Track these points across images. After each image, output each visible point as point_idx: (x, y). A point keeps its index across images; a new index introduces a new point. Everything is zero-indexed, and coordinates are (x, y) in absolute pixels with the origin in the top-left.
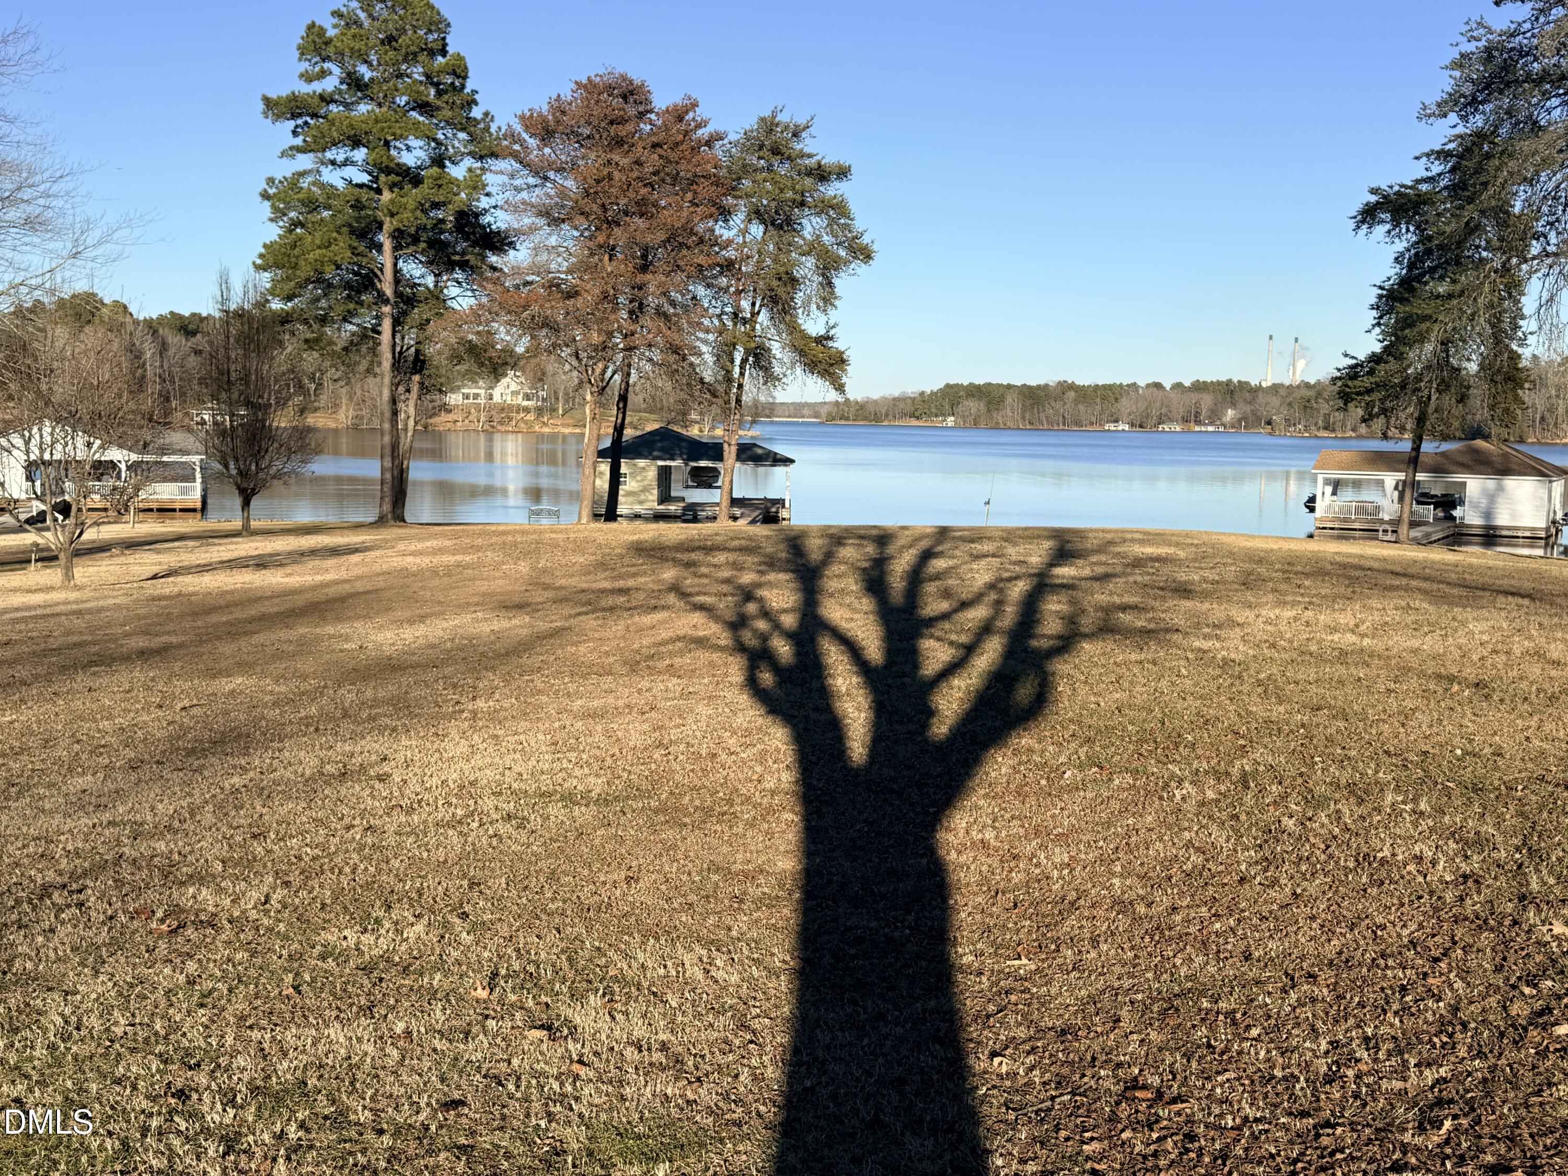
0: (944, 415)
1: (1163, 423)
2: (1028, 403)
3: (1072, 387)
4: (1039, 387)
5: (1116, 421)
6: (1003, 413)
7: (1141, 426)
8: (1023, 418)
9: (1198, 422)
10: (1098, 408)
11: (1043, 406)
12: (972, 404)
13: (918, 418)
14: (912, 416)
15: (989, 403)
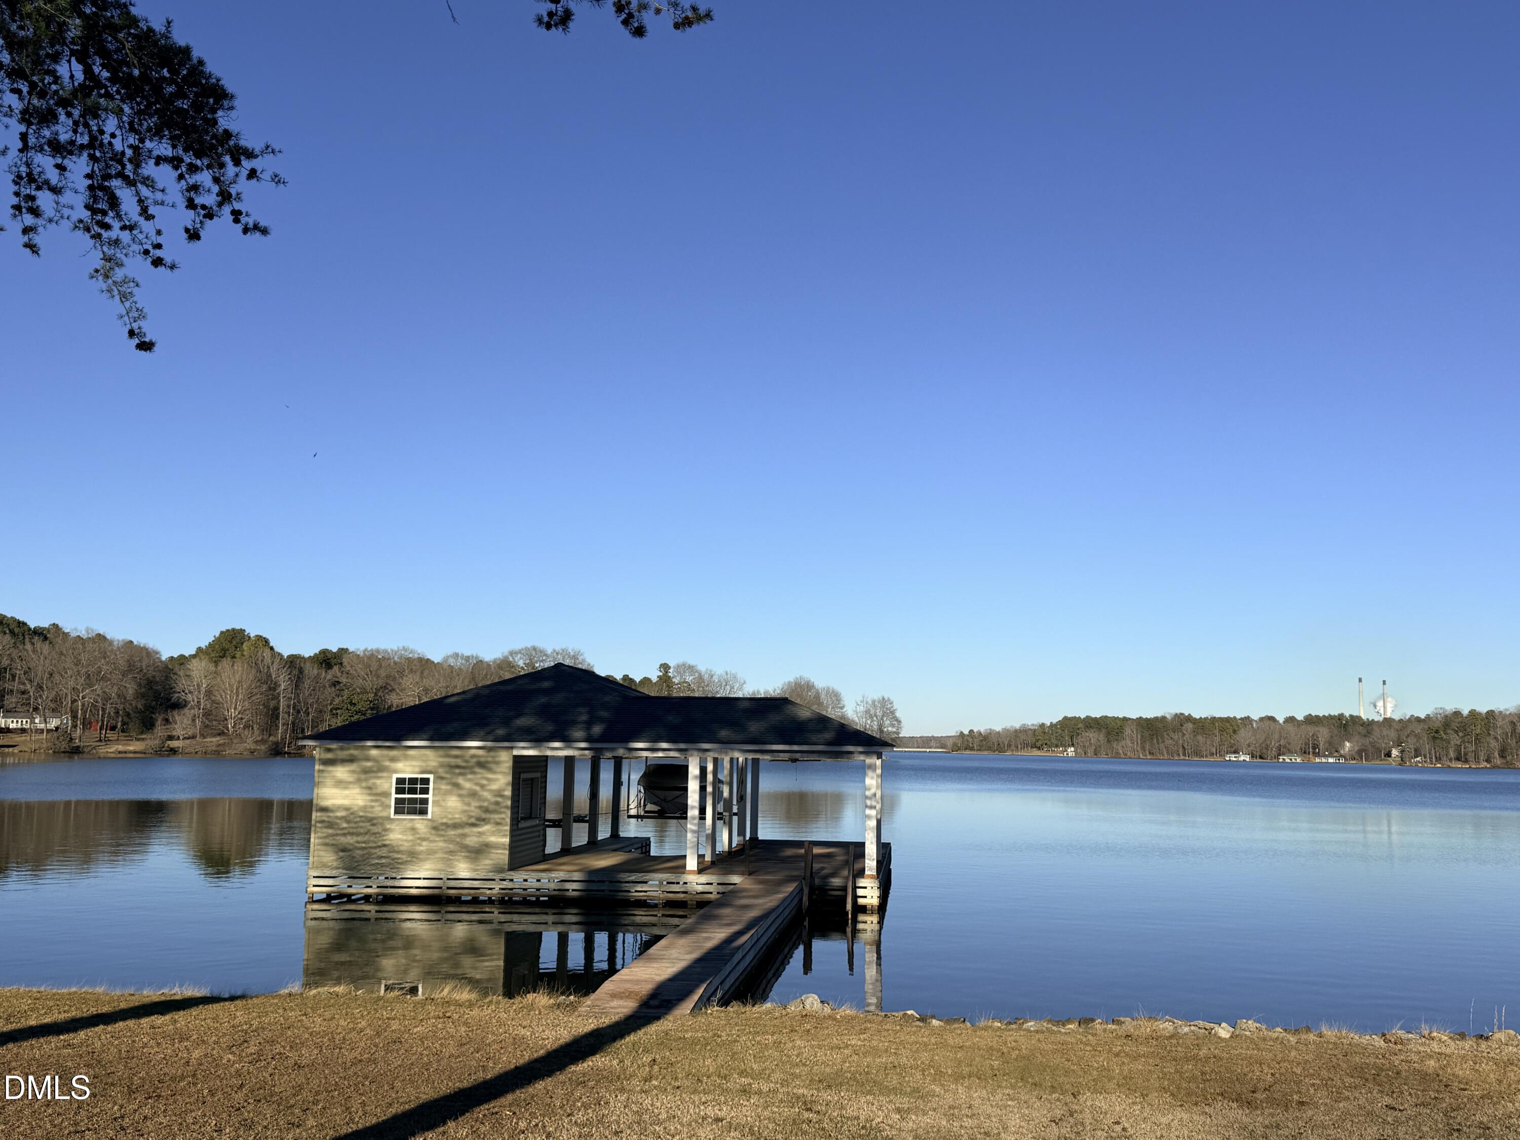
0: (1065, 746)
1: (1284, 754)
2: (1146, 734)
3: (1189, 719)
4: (1156, 718)
5: (1236, 752)
6: (1123, 743)
7: (1261, 757)
8: (1143, 749)
9: (1317, 755)
10: (1218, 739)
11: (1162, 737)
12: (1091, 735)
13: (1039, 748)
14: (1034, 746)
15: (1108, 734)
